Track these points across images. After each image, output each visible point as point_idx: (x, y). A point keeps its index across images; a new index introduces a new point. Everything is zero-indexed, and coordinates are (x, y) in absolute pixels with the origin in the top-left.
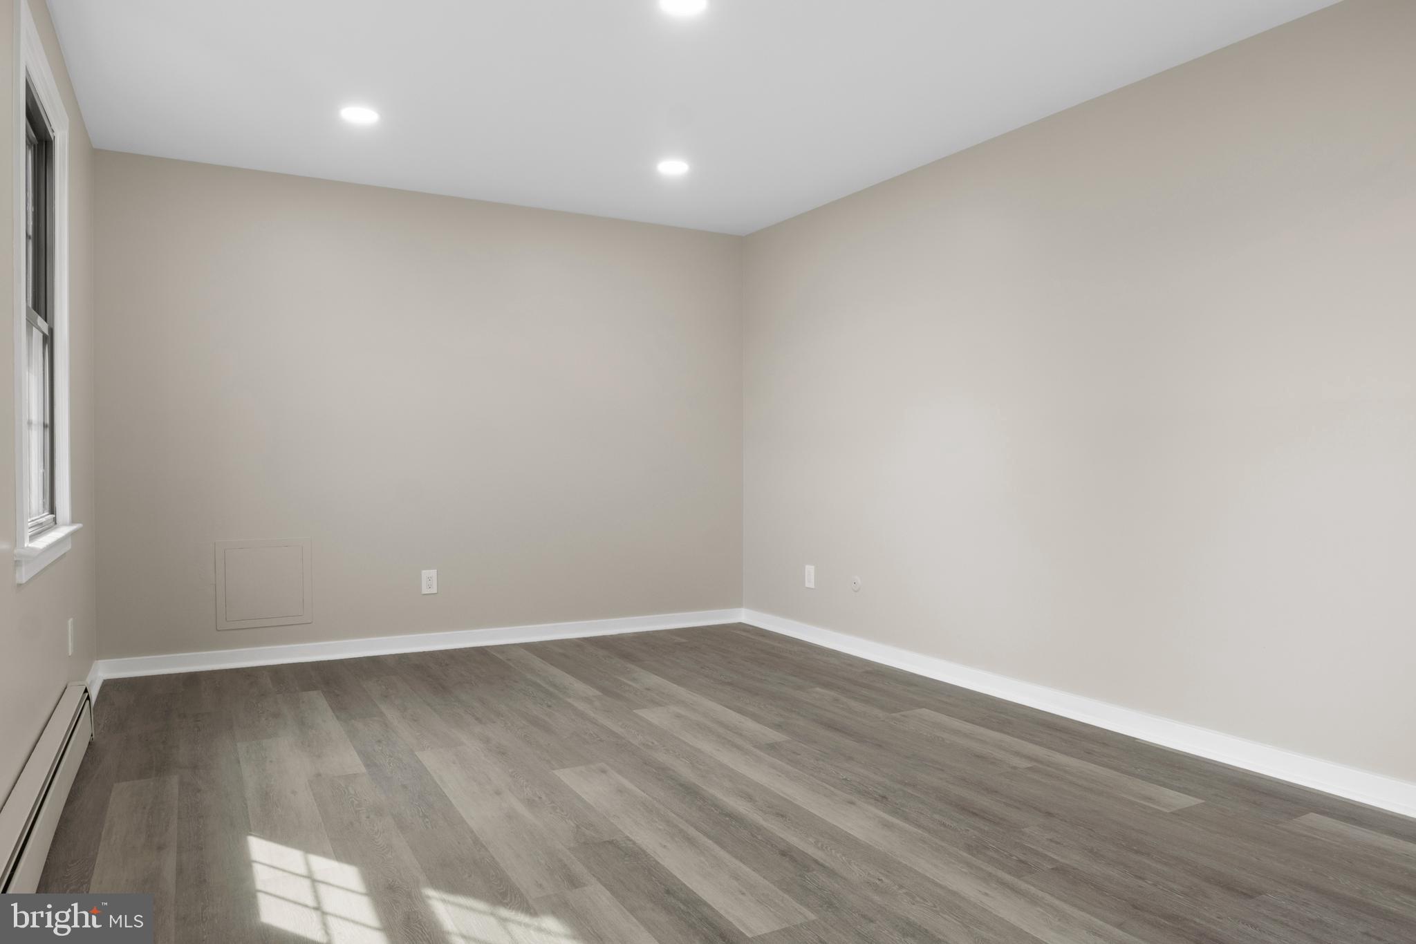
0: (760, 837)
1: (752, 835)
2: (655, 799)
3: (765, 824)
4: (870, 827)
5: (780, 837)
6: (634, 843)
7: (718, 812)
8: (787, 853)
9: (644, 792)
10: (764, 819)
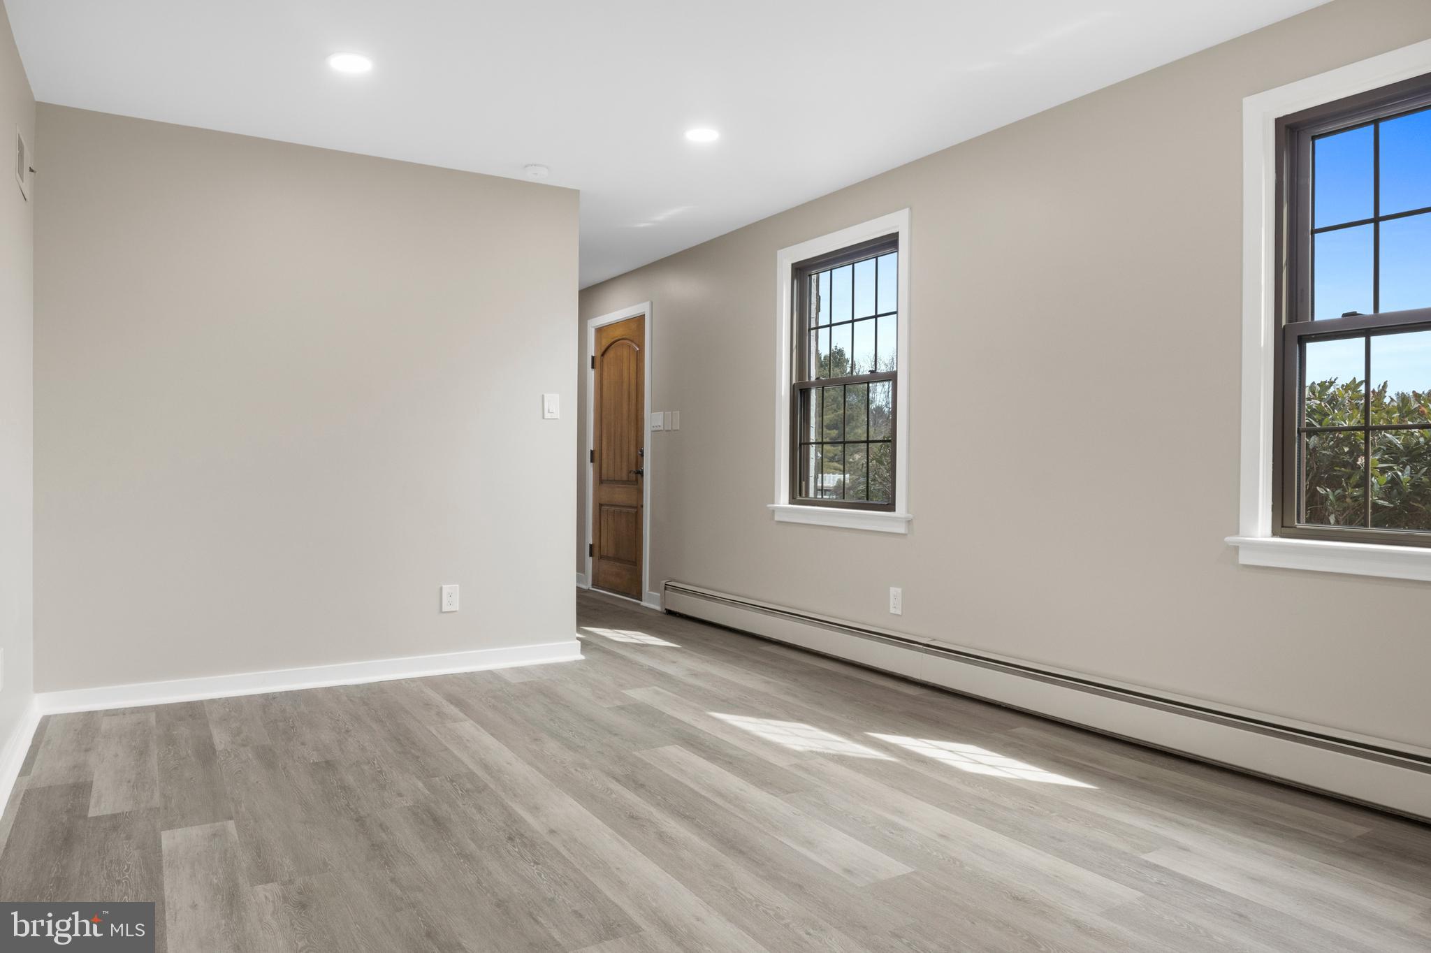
0: (659, 798)
1: (665, 799)
2: (766, 834)
3: (652, 809)
4: (552, 808)
5: (640, 797)
6: (768, 792)
7: (697, 820)
8: (637, 786)
9: (780, 841)
10: (652, 813)
